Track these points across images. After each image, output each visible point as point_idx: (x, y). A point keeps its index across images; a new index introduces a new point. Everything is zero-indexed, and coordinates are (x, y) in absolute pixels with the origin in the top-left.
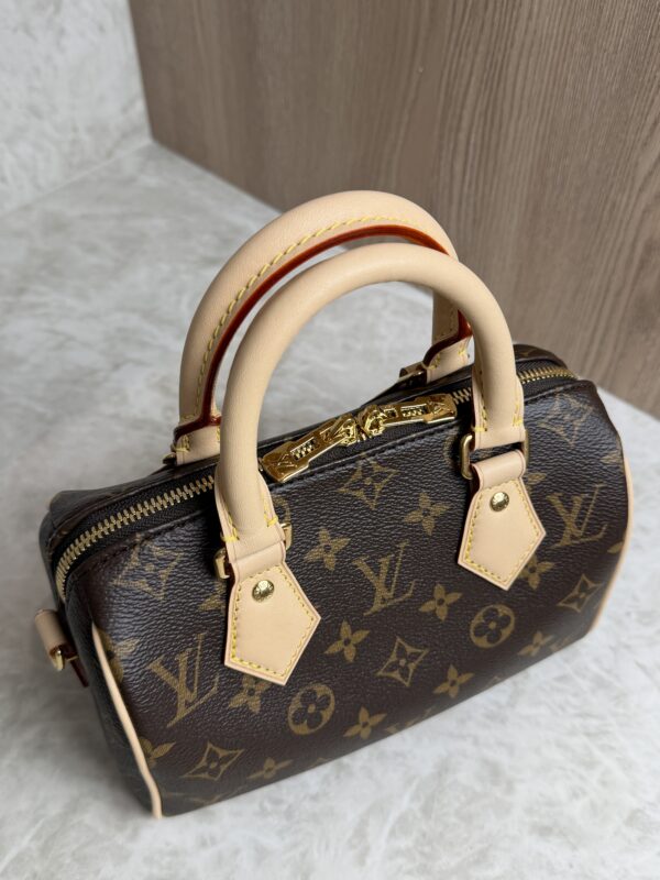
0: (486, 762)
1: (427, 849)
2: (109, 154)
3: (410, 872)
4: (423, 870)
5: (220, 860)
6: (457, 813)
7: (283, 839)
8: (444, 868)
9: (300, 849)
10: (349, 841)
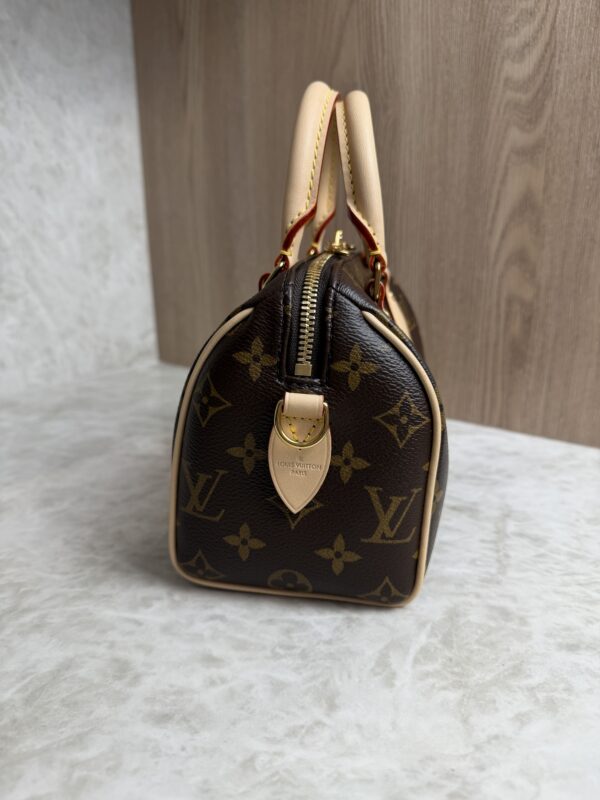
0: (492, 608)
1: (456, 670)
2: (129, 364)
3: (444, 688)
4: (458, 685)
5: (232, 694)
6: (478, 642)
7: (300, 674)
8: (481, 682)
9: (321, 680)
10: (372, 670)
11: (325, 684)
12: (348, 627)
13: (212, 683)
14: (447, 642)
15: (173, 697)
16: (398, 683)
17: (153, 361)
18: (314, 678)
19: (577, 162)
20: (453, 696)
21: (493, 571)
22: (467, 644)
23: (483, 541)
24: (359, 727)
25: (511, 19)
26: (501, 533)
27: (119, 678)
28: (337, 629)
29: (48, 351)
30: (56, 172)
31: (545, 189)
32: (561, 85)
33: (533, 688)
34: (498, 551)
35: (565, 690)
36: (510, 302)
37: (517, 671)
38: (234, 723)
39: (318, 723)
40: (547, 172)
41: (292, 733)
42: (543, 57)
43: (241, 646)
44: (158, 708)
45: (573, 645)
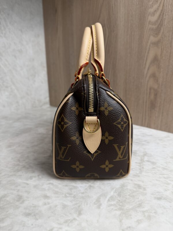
0: (136, 184)
1: (121, 204)
2: (41, 106)
3: (116, 210)
4: (120, 209)
5: (50, 208)
6: (129, 195)
7: (72, 203)
8: (128, 208)
9: (78, 205)
10: (94, 203)
11: (79, 206)
12: (90, 189)
13: (45, 204)
14: (119, 195)
15: (33, 208)
16: (101, 207)
17: (48, 105)
18: (76, 204)
19: (171, 46)
20: (118, 213)
21: (138, 172)
22: (125, 196)
23: (136, 163)
24: (87, 221)
25: (151, 3)
26: (142, 160)
27: (18, 201)
28: (86, 189)
29: (17, 102)
30: (20, 51)
31: (161, 55)
32: (166, 23)
33: (144, 212)
34: (140, 166)
35: (154, 213)
36: (150, 89)
37: (140, 205)
38: (49, 218)
39: (75, 219)
40: (161, 49)
41: (66, 222)
42: (160, 14)
43: (56, 193)
44: (27, 211)
45: (160, 198)
